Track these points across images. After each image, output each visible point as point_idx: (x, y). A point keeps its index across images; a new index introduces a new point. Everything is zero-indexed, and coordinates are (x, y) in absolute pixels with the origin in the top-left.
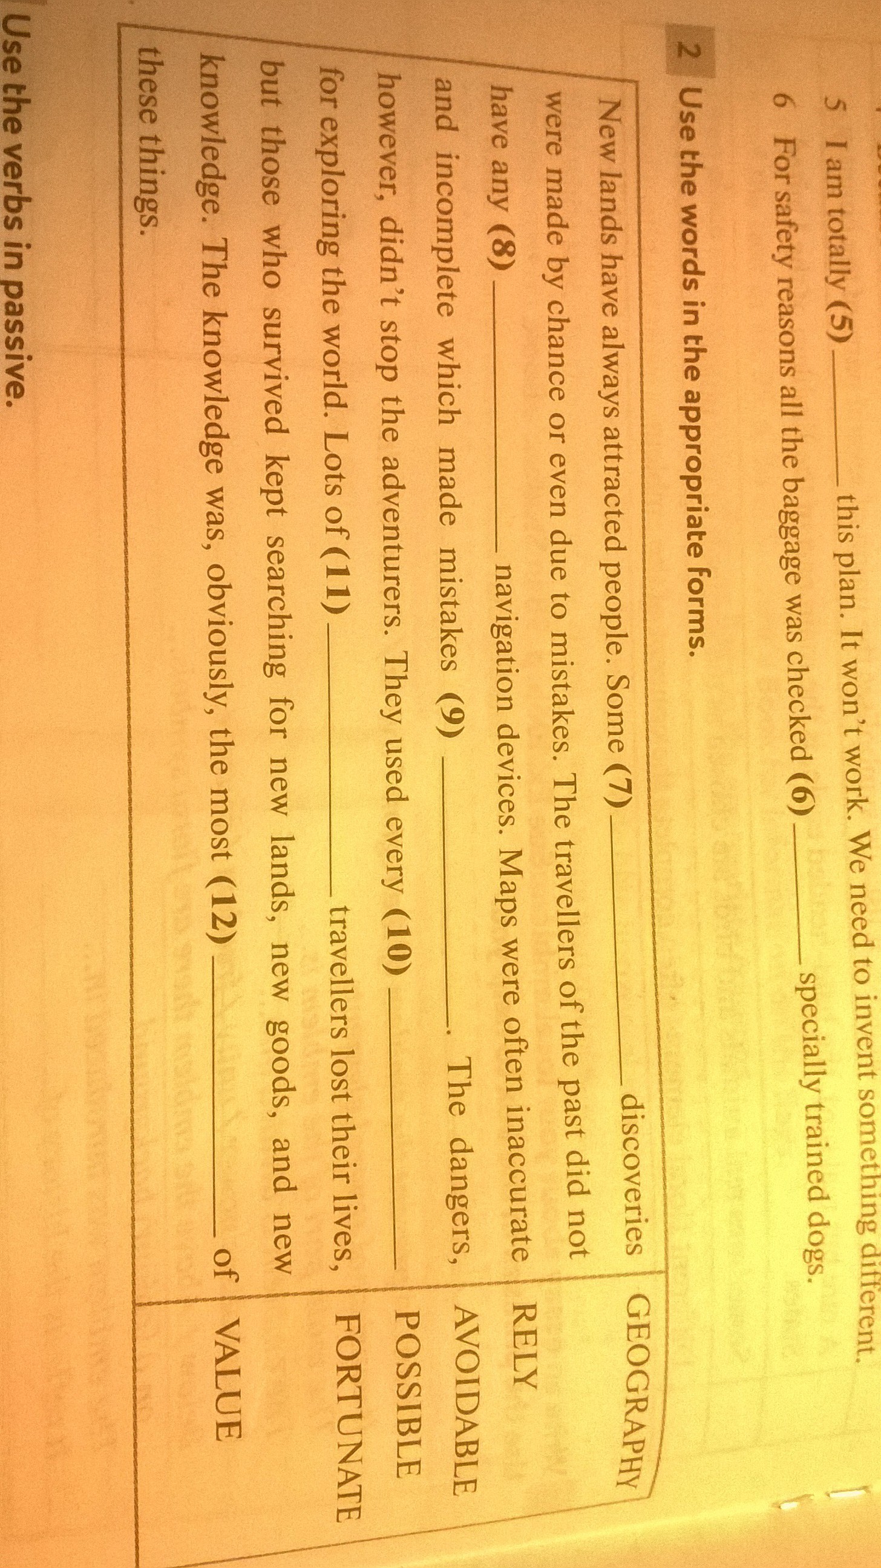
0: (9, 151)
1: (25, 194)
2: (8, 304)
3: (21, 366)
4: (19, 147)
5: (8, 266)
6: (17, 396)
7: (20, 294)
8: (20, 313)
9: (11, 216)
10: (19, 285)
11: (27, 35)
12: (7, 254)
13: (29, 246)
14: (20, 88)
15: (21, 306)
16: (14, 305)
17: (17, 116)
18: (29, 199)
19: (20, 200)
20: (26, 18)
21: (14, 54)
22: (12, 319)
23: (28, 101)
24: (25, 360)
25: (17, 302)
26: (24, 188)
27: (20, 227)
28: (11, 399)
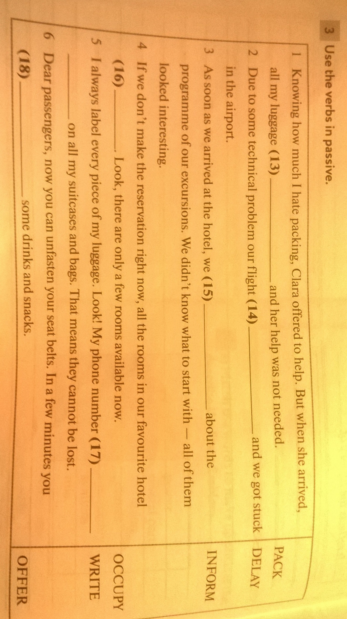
0: (327, 94)
1: (332, 109)
2: (327, 148)
3: (331, 170)
4: (331, 92)
5: (327, 135)
6: (329, 180)
7: (331, 144)
8: (331, 151)
9: (328, 117)
10: (330, 141)
11: (333, 52)
12: (327, 131)
13: (334, 127)
14: (331, 72)
15: (331, 148)
16: (328, 148)
17: (330, 82)
18: (334, 111)
19: (331, 111)
20: (333, 46)
21: (329, 60)
22: (328, 153)
23: (334, 76)
24: (332, 168)
25: (330, 147)
26: (332, 107)
27: (331, 120)
28: (328, 181)
